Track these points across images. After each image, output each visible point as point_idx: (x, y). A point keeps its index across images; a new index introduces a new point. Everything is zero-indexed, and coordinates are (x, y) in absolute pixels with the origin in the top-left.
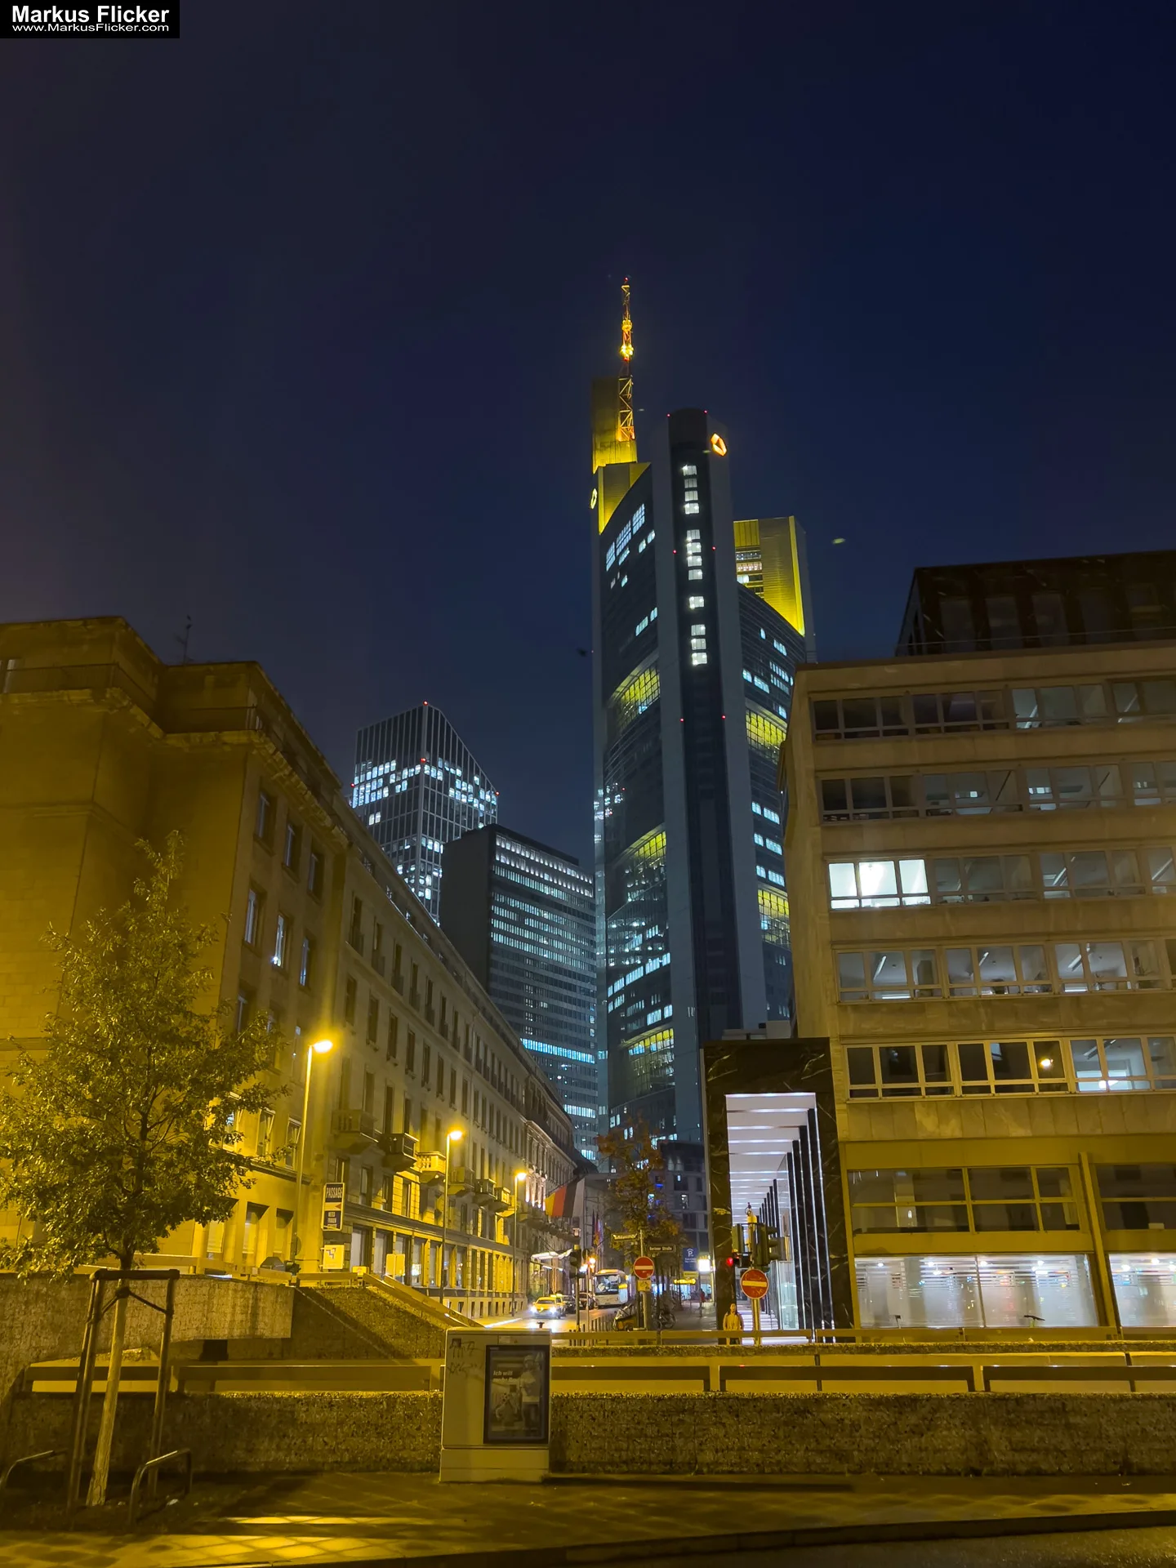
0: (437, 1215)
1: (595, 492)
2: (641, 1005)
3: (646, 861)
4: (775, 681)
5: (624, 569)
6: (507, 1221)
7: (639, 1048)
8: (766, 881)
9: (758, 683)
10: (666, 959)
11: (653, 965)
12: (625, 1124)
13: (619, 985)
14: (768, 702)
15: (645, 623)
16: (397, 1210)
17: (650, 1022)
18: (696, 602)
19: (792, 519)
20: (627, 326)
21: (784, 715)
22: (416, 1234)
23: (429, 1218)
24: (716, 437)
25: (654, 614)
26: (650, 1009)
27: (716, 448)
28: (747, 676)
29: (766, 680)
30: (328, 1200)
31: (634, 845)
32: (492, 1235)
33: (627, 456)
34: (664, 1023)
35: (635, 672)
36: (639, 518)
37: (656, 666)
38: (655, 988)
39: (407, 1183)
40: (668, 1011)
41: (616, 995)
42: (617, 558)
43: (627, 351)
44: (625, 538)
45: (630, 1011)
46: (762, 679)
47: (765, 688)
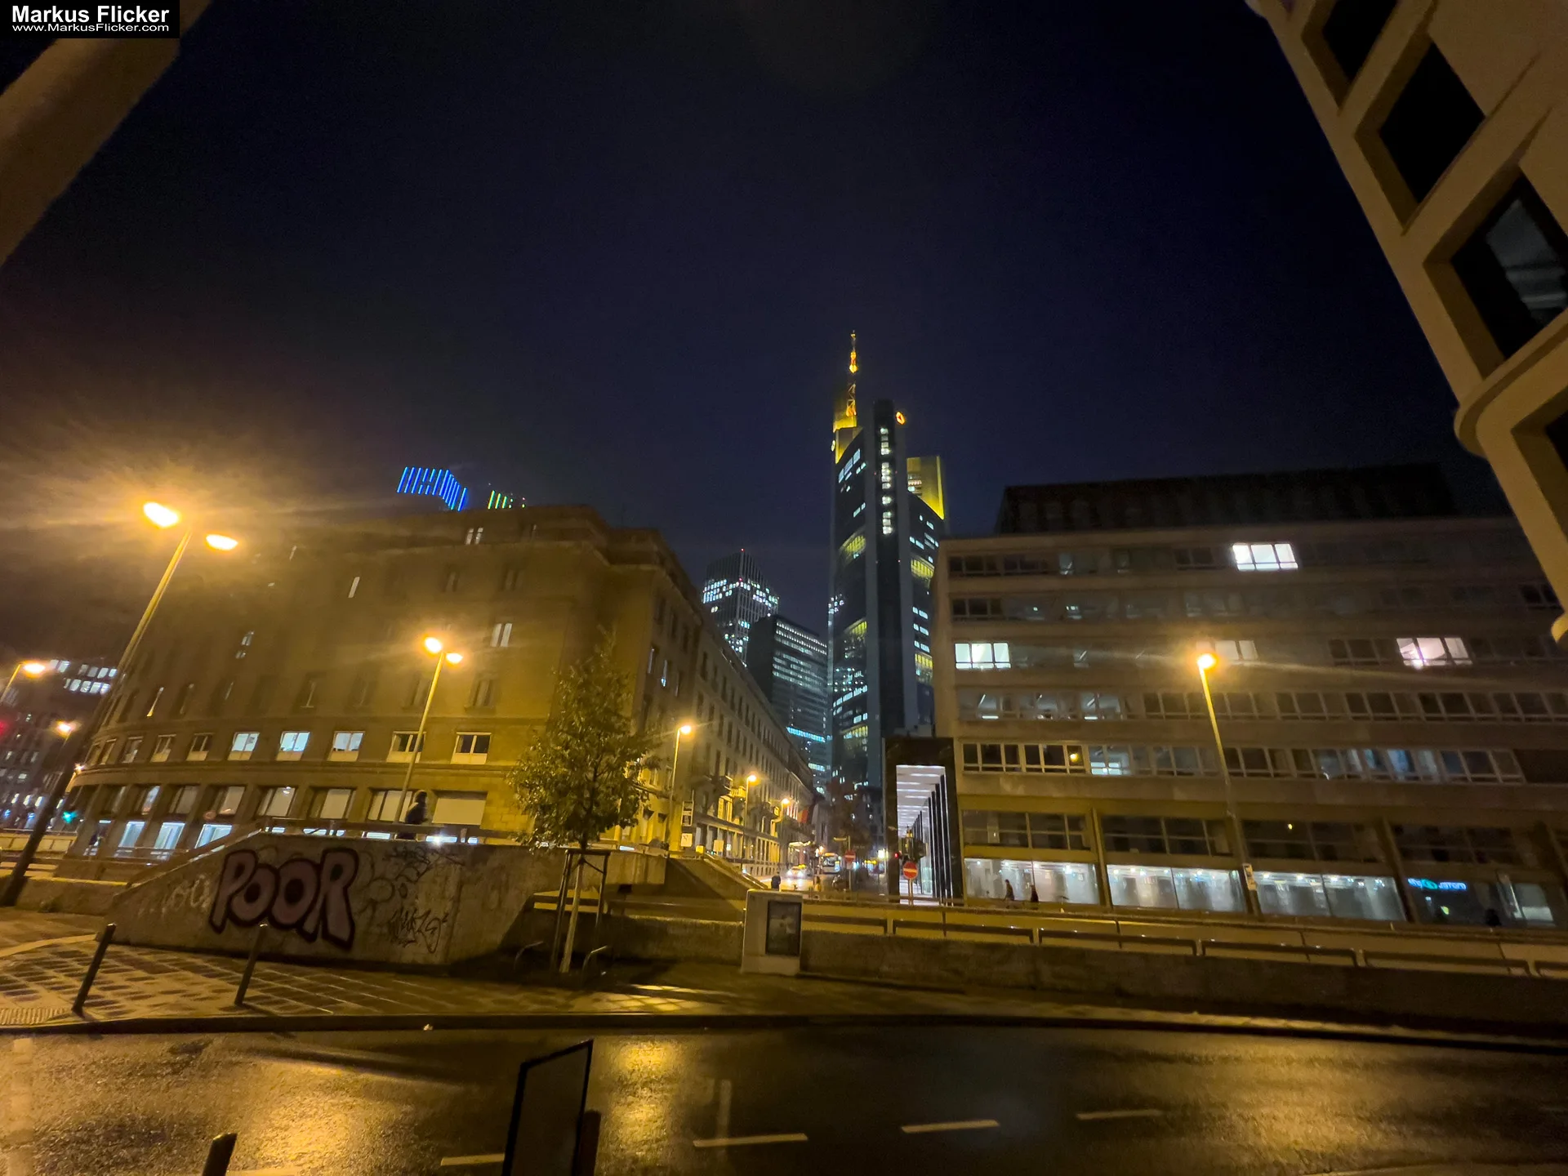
0: (741, 819)
1: (834, 442)
2: (851, 712)
3: (856, 636)
4: (927, 543)
5: (849, 482)
6: (777, 825)
7: (849, 736)
8: (921, 650)
9: (918, 543)
10: (865, 689)
11: (857, 692)
12: (840, 775)
13: (839, 702)
14: (924, 554)
15: (858, 511)
16: (720, 817)
17: (855, 722)
18: (886, 500)
19: (938, 458)
20: (853, 355)
21: (932, 561)
22: (730, 830)
23: (737, 822)
24: (898, 414)
25: (863, 506)
26: (855, 715)
27: (899, 420)
28: (912, 540)
29: (923, 543)
30: (685, 810)
31: (850, 627)
32: (769, 832)
33: (851, 423)
34: (863, 723)
35: (852, 536)
36: (857, 456)
37: (864, 534)
38: (858, 704)
39: (726, 802)
40: (865, 717)
41: (837, 707)
42: (845, 477)
43: (853, 368)
44: (849, 466)
45: (845, 716)
46: (919, 541)
47: (922, 547)
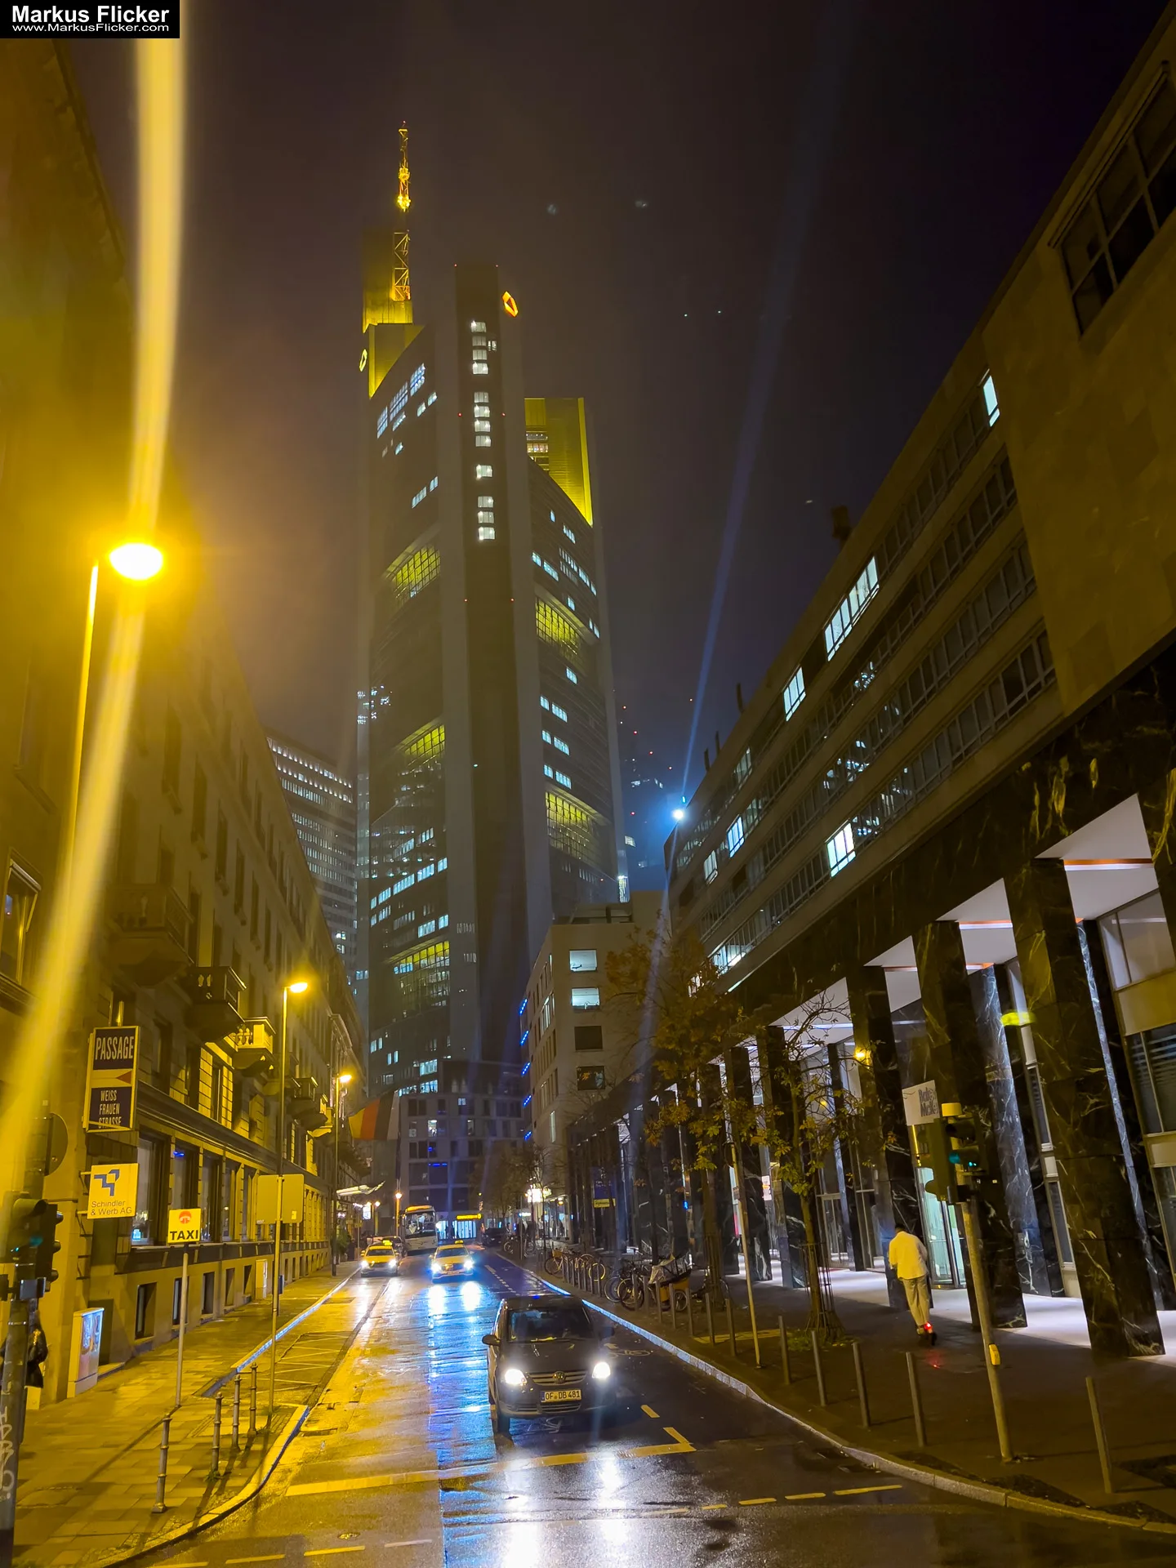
0: (252, 1125)
1: (365, 353)
2: (411, 916)
4: (565, 570)
5: (402, 434)
7: (406, 966)
8: (553, 781)
9: (547, 568)
10: (443, 865)
11: (426, 873)
12: (389, 1048)
13: (385, 896)
15: (423, 494)
16: (205, 1111)
17: (421, 934)
18: (483, 471)
19: (581, 401)
20: (404, 174)
21: (573, 607)
22: (229, 1155)
23: (242, 1130)
25: (434, 484)
26: (421, 920)
28: (536, 559)
29: (556, 567)
30: (100, 1064)
33: (402, 317)
34: (438, 935)
35: (410, 549)
36: (418, 379)
37: (435, 545)
38: (428, 898)
39: (218, 1065)
40: (444, 922)
41: (380, 907)
42: (390, 424)
43: (403, 202)
44: (400, 401)
45: (397, 924)
46: (551, 564)
47: (555, 575)
